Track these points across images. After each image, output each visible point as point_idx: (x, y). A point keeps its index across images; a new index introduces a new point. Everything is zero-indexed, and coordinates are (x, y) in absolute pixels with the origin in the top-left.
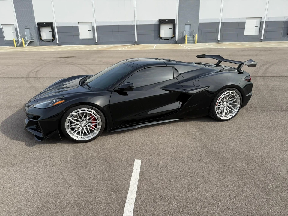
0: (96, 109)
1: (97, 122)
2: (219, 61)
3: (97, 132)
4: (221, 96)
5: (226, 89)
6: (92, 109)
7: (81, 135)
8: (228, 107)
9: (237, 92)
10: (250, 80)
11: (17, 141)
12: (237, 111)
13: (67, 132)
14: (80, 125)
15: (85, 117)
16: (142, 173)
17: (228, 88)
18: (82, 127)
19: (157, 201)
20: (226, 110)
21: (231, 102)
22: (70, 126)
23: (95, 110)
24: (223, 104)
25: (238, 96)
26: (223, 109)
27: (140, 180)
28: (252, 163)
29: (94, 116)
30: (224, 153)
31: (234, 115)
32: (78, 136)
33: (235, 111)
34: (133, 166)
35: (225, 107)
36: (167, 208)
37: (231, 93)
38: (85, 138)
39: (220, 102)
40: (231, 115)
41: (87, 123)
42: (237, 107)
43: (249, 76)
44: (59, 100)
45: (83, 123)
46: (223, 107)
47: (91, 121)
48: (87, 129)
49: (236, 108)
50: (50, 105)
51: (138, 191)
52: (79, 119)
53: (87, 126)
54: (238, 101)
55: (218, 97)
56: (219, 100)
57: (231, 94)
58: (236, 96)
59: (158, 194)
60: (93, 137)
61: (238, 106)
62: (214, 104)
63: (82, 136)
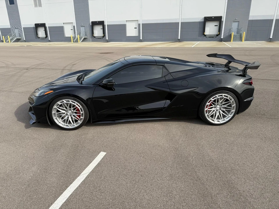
1: (80, 113)
3: (80, 122)
4: (211, 99)
5: (218, 92)
6: (76, 100)
7: (67, 123)
8: (222, 110)
9: (232, 95)
10: (251, 84)
11: (20, 123)
12: (232, 116)
13: (54, 119)
14: (66, 114)
15: (70, 107)
16: (99, 165)
17: (220, 91)
18: (68, 116)
19: (94, 193)
20: (219, 114)
21: (225, 106)
22: (57, 114)
23: (78, 102)
24: (215, 107)
25: (233, 100)
26: (214, 112)
27: (93, 172)
28: (215, 173)
29: (77, 107)
30: (192, 158)
31: (227, 120)
32: (64, 124)
33: (230, 116)
34: (96, 157)
35: (218, 111)
36: (98, 201)
37: (225, 96)
38: (70, 126)
39: (211, 105)
40: (224, 120)
41: (73, 112)
42: (232, 112)
43: (251, 79)
44: (50, 90)
45: (69, 113)
46: (216, 110)
47: (75, 111)
48: (72, 118)
49: (230, 113)
50: (42, 94)
51: (84, 181)
52: (65, 109)
53: (72, 115)
54: (233, 106)
55: (207, 99)
56: (209, 103)
57: (223, 97)
58: (231, 100)
59: (99, 187)
60: (77, 126)
62: (203, 106)
63: (67, 125)
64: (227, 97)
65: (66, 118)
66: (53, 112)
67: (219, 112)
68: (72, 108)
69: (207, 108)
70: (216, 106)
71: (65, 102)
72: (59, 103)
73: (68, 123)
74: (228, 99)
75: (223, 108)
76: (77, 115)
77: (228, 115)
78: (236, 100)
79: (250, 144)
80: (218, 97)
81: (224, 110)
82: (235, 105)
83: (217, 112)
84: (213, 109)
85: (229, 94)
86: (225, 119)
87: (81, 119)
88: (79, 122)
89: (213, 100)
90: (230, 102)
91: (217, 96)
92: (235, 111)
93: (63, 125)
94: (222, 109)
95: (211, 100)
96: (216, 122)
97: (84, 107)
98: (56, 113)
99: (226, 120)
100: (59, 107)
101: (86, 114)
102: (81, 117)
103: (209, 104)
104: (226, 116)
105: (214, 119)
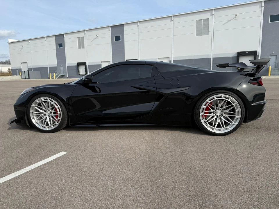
0: (57, 99)
2: (240, 68)
6: (53, 99)
14: (44, 114)
20: (219, 121)
21: (227, 111)
45: (47, 113)
61: (238, 117)
64: (228, 98)
65: (44, 118)
66: (31, 111)
67: (220, 118)
68: (50, 108)
69: (203, 113)
70: (216, 111)
71: (44, 100)
72: (37, 101)
73: (45, 124)
74: (229, 101)
75: (224, 113)
76: (54, 116)
77: (231, 122)
78: (240, 103)
79: (256, 156)
80: (217, 99)
81: (227, 116)
82: (239, 109)
83: (217, 118)
84: (212, 115)
85: (230, 94)
86: (228, 127)
87: (59, 120)
88: (56, 123)
89: (210, 102)
90: (233, 106)
91: (215, 97)
92: (240, 117)
93: (40, 126)
94: (224, 115)
95: (207, 102)
96: (216, 131)
97: (62, 106)
98: (34, 112)
99: (230, 128)
100: (37, 105)
101: (64, 114)
102: (59, 118)
103: (205, 107)
104: (230, 124)
105: (213, 127)
